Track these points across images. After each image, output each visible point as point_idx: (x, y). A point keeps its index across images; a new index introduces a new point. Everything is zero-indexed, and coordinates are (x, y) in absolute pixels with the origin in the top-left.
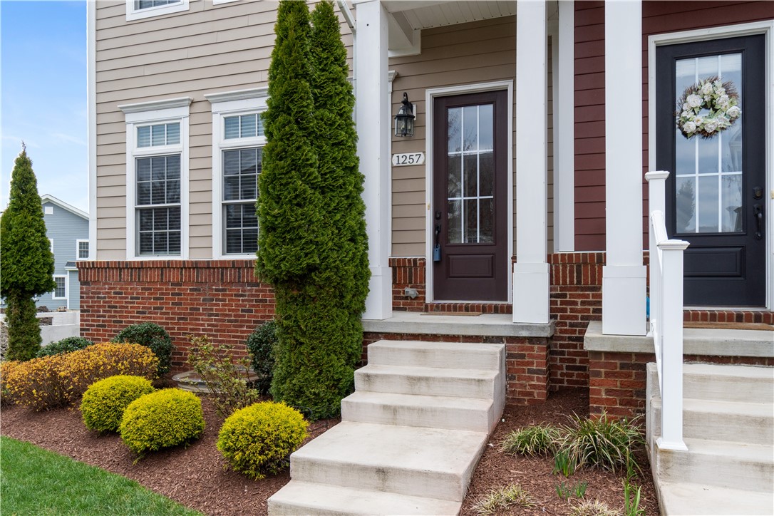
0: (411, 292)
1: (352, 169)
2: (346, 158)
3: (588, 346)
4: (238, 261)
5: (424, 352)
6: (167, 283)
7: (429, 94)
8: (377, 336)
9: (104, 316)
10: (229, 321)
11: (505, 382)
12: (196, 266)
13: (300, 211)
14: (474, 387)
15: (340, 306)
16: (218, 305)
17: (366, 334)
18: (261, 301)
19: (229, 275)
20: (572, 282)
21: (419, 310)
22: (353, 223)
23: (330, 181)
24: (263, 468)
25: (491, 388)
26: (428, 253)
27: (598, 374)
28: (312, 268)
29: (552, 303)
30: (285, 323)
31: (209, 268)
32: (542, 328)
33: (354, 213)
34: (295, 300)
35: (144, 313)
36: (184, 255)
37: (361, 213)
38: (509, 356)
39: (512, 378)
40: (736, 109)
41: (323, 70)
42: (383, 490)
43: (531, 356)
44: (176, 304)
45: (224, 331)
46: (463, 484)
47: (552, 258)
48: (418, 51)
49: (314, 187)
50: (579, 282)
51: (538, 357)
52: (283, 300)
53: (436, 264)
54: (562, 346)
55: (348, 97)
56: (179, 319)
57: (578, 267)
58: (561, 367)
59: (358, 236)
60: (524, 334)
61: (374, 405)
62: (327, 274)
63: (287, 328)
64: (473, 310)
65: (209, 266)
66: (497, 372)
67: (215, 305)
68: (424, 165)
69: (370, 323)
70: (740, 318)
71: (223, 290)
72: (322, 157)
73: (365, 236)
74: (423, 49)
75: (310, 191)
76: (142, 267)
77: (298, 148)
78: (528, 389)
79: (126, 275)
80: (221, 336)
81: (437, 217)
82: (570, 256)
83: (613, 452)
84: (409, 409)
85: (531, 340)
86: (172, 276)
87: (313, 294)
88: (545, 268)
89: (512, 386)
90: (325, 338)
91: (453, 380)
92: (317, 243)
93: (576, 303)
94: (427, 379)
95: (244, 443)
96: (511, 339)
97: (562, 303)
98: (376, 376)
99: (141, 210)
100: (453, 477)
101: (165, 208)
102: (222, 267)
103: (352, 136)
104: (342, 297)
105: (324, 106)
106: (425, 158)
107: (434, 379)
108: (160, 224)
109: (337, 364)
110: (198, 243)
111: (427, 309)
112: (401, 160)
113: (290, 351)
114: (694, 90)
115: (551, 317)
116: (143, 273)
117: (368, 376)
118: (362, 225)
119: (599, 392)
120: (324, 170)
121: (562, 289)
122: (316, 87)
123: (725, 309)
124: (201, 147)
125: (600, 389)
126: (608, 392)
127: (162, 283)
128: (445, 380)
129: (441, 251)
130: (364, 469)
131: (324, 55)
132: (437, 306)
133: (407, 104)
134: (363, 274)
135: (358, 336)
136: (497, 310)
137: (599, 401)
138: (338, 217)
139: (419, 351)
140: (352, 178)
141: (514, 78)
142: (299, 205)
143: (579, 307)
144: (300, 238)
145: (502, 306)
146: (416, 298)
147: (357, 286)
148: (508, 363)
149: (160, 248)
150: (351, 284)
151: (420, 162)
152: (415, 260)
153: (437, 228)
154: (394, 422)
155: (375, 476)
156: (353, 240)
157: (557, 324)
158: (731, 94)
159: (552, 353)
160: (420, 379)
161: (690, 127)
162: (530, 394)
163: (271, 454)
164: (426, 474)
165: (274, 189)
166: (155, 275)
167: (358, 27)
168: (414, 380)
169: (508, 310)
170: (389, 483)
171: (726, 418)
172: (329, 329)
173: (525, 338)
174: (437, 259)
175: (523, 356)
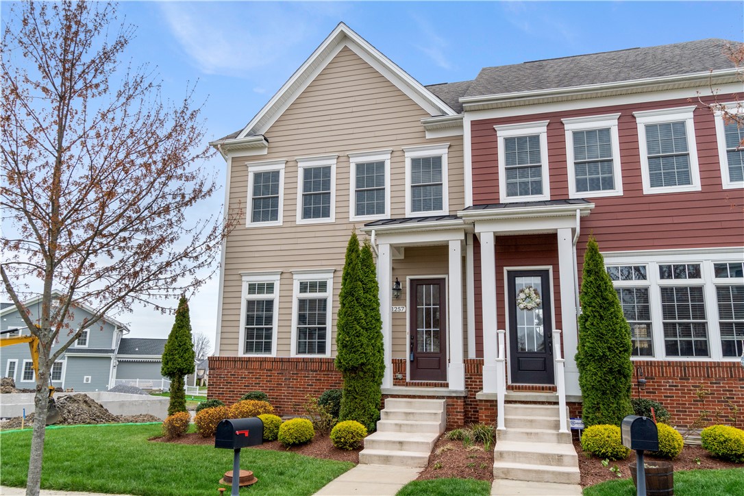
0: (400, 376)
1: (378, 320)
2: (376, 315)
3: (478, 398)
4: (306, 358)
5: (411, 402)
6: (263, 370)
7: (408, 278)
8: (387, 396)
9: (223, 388)
10: (299, 391)
11: (446, 417)
12: (282, 360)
13: (357, 339)
14: (433, 417)
15: (373, 381)
16: (293, 382)
17: (383, 395)
18: (318, 380)
19: (300, 366)
20: (474, 372)
21: (404, 385)
22: (379, 344)
23: (370, 326)
24: (351, 445)
25: (440, 416)
26: (407, 357)
27: (481, 409)
28: (363, 364)
29: (466, 381)
30: (349, 389)
31: (289, 362)
32: (461, 392)
33: (379, 339)
34: (354, 378)
35: (248, 386)
36: (274, 354)
37: (382, 339)
38: (448, 405)
39: (449, 415)
40: (539, 300)
41: (367, 276)
42: (401, 450)
43: (457, 405)
44: (268, 381)
45: (296, 396)
46: (431, 446)
47: (466, 361)
48: (403, 258)
49: (363, 328)
50: (478, 372)
51: (460, 405)
52: (347, 379)
53: (411, 362)
54: (471, 401)
55: (376, 288)
56: (270, 390)
57: (477, 365)
58: (471, 411)
59: (381, 350)
60: (454, 395)
61: (391, 424)
62: (369, 367)
63: (350, 391)
64: (430, 385)
65: (289, 361)
66: (442, 411)
67: (292, 382)
68: (405, 312)
69: (384, 390)
70: (543, 388)
71: (296, 374)
72: (366, 315)
73: (383, 350)
74: (405, 256)
75: (362, 330)
76: (249, 360)
77: (357, 311)
78: (456, 420)
79: (238, 365)
80: (294, 399)
81: (412, 338)
82: (474, 360)
83: (484, 435)
84: (406, 425)
85: (457, 397)
86: (267, 366)
87: (362, 376)
88: (462, 366)
89: (449, 419)
90: (367, 396)
91: (424, 413)
92: (365, 353)
93: (476, 382)
94: (413, 413)
95: (345, 434)
96: (448, 397)
97: (471, 381)
98: (391, 412)
99: (248, 329)
100: (428, 443)
101: (254, 328)
102: (297, 361)
103: (378, 304)
104: (374, 377)
105: (367, 292)
106: (406, 309)
107: (416, 413)
108: (259, 337)
109: (372, 408)
110: (281, 348)
111: (407, 385)
112: (394, 309)
113: (351, 402)
114: (522, 291)
115: (466, 388)
116: (249, 364)
117: (387, 412)
118: (382, 344)
119: (482, 416)
120: (368, 320)
121: (470, 375)
122: (363, 284)
123: (538, 385)
124: (285, 297)
125: (483, 415)
126: (486, 416)
127: (260, 369)
128: (421, 414)
129: (414, 356)
130: (394, 442)
131: (367, 270)
132: (412, 383)
133: (398, 283)
134: (383, 368)
135: (380, 395)
136: (442, 385)
137: (482, 420)
138: (373, 341)
139: (408, 402)
140: (378, 324)
141: (448, 274)
142: (358, 336)
143: (478, 383)
144: (358, 351)
145: (444, 384)
146: (402, 379)
147: (380, 373)
148: (447, 408)
149: (258, 350)
150: (378, 371)
151: (404, 311)
152: (401, 360)
153: (411, 344)
154: (400, 431)
155: (398, 445)
156: (379, 352)
157: (469, 391)
158: (536, 293)
159: (467, 404)
160: (410, 413)
161: (522, 306)
162: (457, 422)
163: (355, 439)
164: (417, 443)
165: (347, 329)
166: (257, 365)
167: (379, 254)
168: (407, 414)
169: (447, 385)
170: (404, 447)
171: (520, 420)
172: (369, 392)
173: (454, 397)
174: (412, 359)
175: (454, 405)
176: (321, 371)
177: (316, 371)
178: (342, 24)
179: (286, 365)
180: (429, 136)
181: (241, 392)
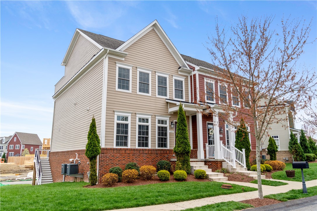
6: (126, 154)
9: (108, 162)
10: (141, 162)
16: (138, 158)
18: (148, 157)
35: (120, 161)
36: (129, 147)
42: (218, 177)
44: (129, 158)
71: (139, 155)
79: (115, 151)
86: (128, 152)
99: (117, 136)
106: (174, 132)
108: (122, 139)
110: (132, 144)
124: (133, 123)
128: (203, 166)
139: (196, 163)
166: (124, 152)
168: (200, 167)
176: (148, 154)
177: (147, 154)
178: (156, 20)
179: (135, 152)
180: (179, 73)
181: (117, 163)
